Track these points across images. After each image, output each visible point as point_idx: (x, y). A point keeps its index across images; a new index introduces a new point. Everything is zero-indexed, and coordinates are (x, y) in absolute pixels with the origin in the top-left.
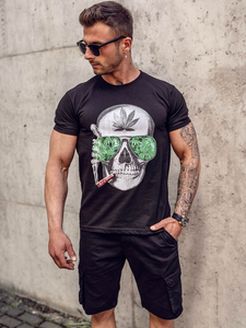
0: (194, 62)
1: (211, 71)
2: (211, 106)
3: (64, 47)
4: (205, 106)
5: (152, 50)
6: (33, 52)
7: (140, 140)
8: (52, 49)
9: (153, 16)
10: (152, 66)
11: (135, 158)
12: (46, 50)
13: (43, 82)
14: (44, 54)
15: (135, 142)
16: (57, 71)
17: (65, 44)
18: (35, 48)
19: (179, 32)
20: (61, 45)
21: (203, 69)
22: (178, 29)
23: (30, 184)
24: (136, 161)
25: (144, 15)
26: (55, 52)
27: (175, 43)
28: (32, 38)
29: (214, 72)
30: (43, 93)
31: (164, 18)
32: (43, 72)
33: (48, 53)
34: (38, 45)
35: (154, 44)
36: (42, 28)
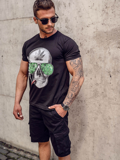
0: (86, 28)
1: (94, 32)
2: (94, 50)
3: (23, 18)
4: (91, 49)
5: (66, 21)
6: (7, 20)
7: (45, 65)
8: (17, 18)
9: (67, 4)
10: (66, 29)
11: (43, 73)
12: (14, 19)
13: (12, 35)
14: (12, 21)
15: (43, 66)
16: (19, 30)
17: (24, 17)
18: (8, 18)
19: (80, 13)
20: (21, 17)
21: (90, 31)
22: (79, 12)
23: (4, 85)
24: (43, 75)
25: (62, 3)
26: (18, 20)
27: (77, 18)
28: (7, 13)
29: (96, 33)
30: (12, 40)
31: (72, 5)
32: (12, 30)
33: (15, 21)
34: (10, 16)
35: (67, 18)
36: (12, 8)
